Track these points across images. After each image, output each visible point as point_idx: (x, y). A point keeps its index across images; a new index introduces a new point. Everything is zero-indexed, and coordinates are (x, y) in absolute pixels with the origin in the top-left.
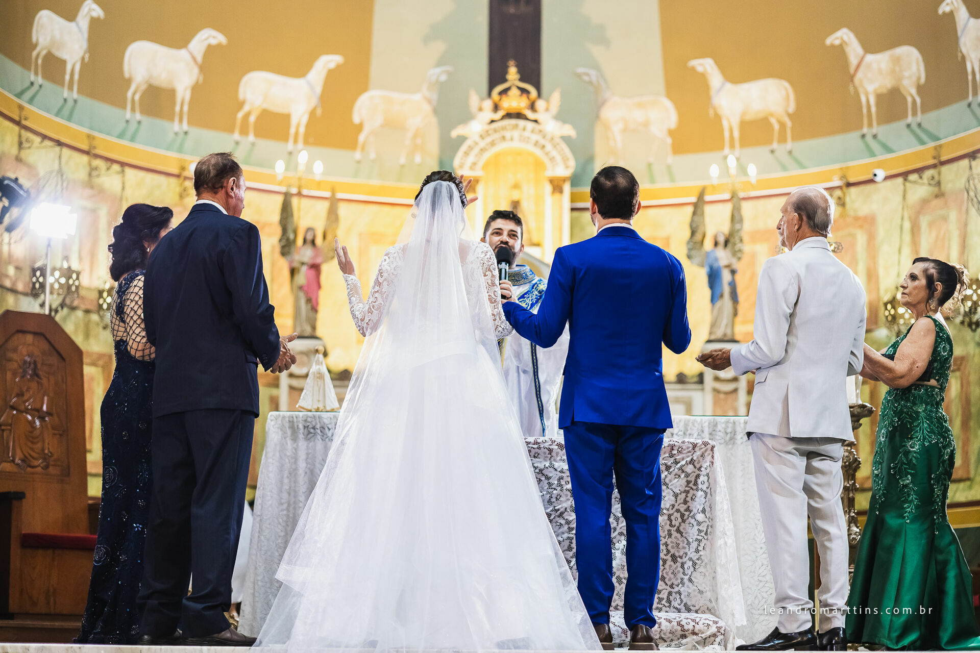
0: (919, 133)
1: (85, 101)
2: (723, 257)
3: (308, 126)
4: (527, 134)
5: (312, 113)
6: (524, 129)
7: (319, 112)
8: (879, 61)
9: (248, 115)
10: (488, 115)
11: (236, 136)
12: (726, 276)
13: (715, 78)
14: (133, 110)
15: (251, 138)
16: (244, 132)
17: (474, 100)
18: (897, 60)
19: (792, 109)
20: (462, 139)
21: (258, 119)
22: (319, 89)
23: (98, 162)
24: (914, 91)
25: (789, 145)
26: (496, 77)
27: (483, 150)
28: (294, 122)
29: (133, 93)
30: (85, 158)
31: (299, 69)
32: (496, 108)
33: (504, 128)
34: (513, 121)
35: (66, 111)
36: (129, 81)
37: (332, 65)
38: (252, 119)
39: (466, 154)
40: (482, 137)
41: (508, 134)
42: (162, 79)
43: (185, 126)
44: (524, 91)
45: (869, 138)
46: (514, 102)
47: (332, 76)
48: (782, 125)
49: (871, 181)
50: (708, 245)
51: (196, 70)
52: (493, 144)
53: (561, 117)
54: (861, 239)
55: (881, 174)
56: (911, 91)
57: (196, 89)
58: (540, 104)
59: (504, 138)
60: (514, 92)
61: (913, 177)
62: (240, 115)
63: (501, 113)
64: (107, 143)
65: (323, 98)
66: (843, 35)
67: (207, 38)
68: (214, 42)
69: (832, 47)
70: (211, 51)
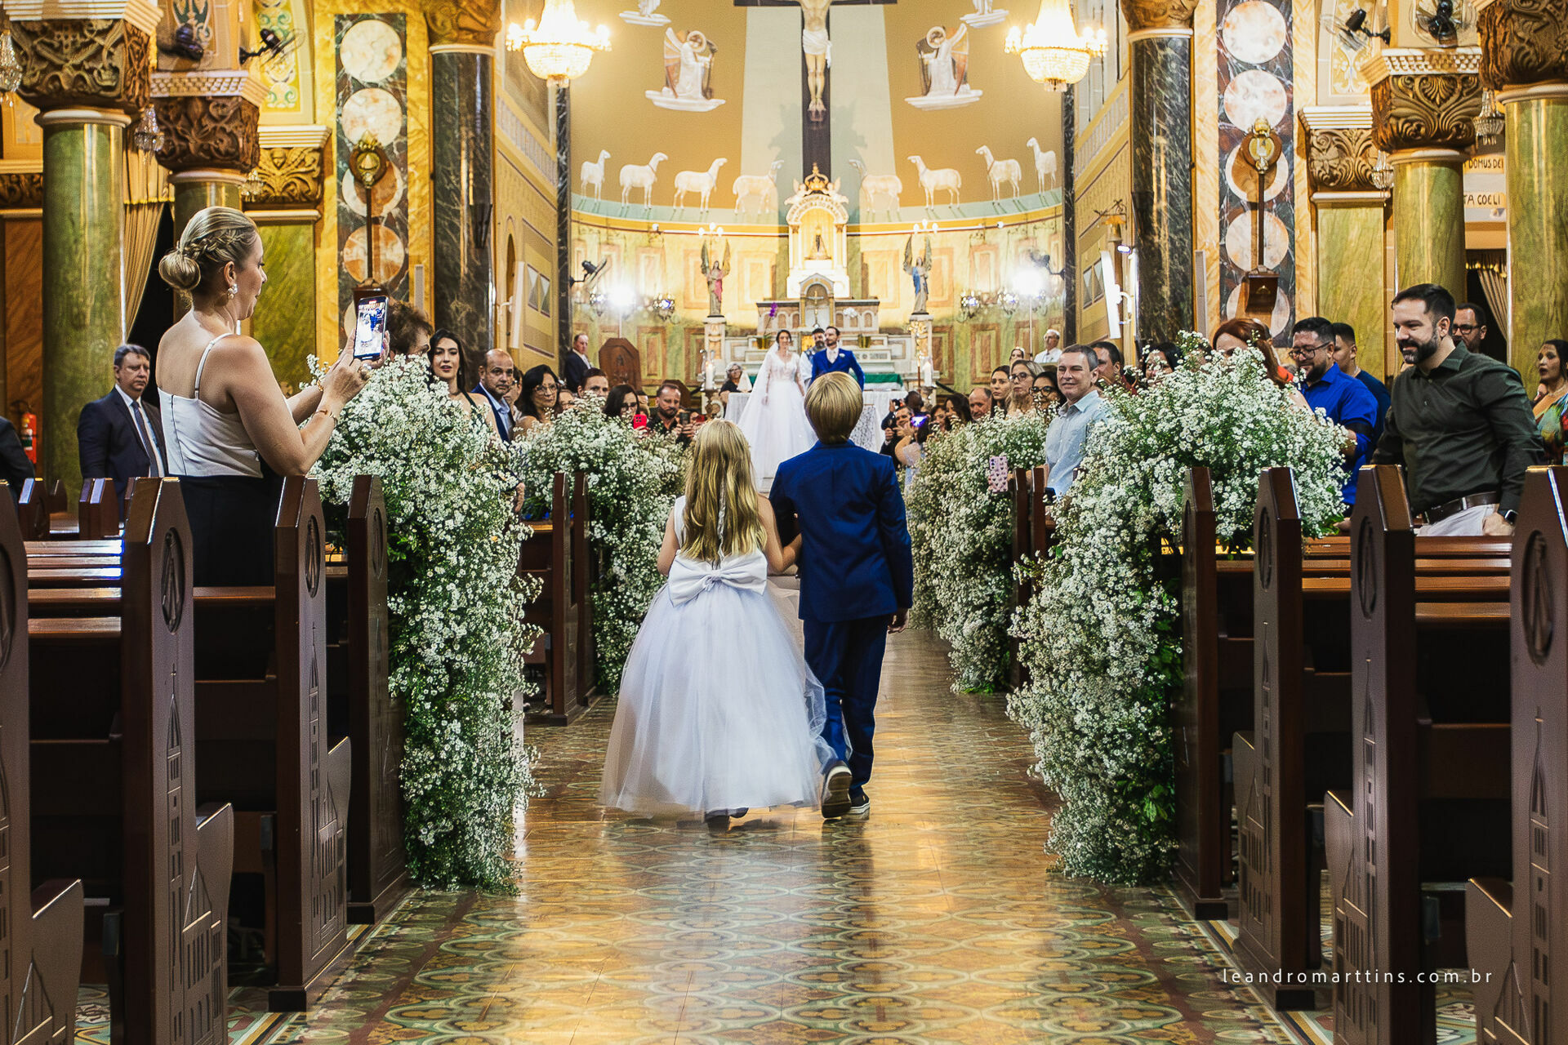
0: (1018, 205)
2: (920, 270)
4: (823, 202)
5: (712, 191)
6: (822, 199)
7: (716, 189)
8: (1000, 166)
9: (680, 195)
10: (803, 192)
11: (675, 207)
12: (922, 281)
13: (922, 167)
14: (625, 201)
15: (682, 207)
16: (678, 205)
17: (796, 184)
18: (1008, 166)
19: (959, 185)
20: (790, 205)
21: (685, 197)
22: (715, 178)
23: (611, 231)
25: (958, 205)
26: (807, 171)
27: (801, 211)
28: (703, 195)
29: (625, 193)
31: (704, 168)
32: (807, 189)
33: (811, 199)
34: (816, 195)
35: (595, 209)
37: (721, 164)
38: (682, 197)
39: (793, 213)
40: (801, 204)
41: (814, 202)
42: (638, 182)
43: (650, 205)
44: (822, 179)
46: (817, 185)
48: (955, 194)
49: (997, 227)
50: (914, 264)
51: (654, 176)
52: (806, 207)
53: (840, 193)
54: (992, 255)
55: (1001, 224)
56: (1015, 184)
57: (654, 185)
58: (830, 186)
59: (812, 204)
60: (816, 180)
61: (1012, 229)
62: (676, 196)
63: (810, 191)
64: (615, 220)
65: (718, 182)
66: (984, 150)
67: (660, 157)
68: (662, 159)
69: (979, 155)
70: (660, 164)
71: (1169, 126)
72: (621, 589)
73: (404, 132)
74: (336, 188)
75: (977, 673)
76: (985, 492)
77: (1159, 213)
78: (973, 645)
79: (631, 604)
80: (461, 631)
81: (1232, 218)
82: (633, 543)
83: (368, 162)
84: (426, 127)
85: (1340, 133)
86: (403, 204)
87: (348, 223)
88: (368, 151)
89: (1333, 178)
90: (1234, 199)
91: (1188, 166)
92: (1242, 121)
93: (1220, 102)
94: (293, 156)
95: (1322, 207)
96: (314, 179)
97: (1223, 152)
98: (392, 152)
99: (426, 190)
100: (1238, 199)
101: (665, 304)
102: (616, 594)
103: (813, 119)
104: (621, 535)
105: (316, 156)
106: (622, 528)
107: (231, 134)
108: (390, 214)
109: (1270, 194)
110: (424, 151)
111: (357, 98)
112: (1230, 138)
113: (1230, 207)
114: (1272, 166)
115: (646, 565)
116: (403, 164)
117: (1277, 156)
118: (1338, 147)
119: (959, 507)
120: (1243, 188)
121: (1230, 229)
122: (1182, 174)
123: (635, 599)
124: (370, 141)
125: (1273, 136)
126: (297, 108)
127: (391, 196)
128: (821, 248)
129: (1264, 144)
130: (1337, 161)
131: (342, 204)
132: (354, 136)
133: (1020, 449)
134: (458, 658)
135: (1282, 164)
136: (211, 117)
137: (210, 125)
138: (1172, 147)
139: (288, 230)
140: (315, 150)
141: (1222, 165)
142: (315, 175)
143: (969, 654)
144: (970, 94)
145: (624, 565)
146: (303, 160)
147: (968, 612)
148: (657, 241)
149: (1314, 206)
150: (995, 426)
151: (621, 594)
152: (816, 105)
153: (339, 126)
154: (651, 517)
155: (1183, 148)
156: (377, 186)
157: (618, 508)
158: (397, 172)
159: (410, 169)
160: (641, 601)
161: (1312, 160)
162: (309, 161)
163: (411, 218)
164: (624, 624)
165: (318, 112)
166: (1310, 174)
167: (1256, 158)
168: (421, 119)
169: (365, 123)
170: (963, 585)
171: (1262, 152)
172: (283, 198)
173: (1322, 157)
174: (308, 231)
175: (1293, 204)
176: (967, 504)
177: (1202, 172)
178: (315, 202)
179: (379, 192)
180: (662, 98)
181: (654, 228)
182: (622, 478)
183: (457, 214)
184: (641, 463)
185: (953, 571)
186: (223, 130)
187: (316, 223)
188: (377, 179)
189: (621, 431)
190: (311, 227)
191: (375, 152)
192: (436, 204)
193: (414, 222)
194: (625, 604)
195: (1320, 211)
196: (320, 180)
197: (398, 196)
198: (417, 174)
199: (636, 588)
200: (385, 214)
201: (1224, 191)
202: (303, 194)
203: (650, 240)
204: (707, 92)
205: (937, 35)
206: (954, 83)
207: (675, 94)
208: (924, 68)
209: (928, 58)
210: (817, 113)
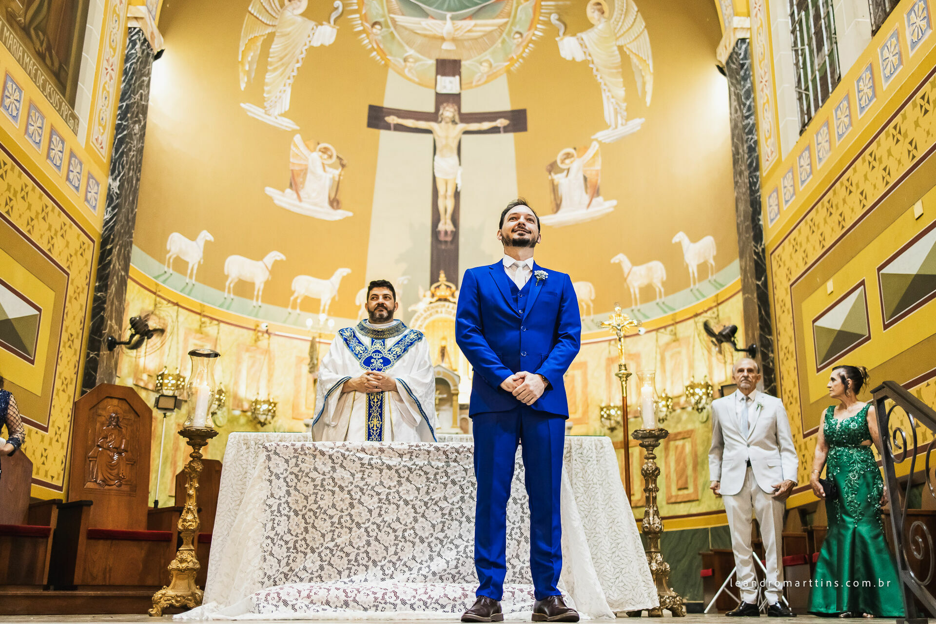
0: (663, 306)
1: (199, 285)
3: (331, 306)
4: (449, 310)
5: (333, 299)
6: (448, 307)
7: (337, 299)
8: (641, 270)
9: (296, 298)
10: (430, 299)
11: (289, 310)
14: (229, 292)
15: (298, 311)
16: (294, 308)
17: (421, 292)
18: (650, 269)
19: (593, 297)
20: (414, 312)
21: (302, 301)
22: (337, 286)
23: (204, 319)
24: (660, 285)
26: (434, 279)
27: (425, 318)
28: (323, 303)
29: (230, 283)
30: (198, 317)
31: (326, 275)
32: (433, 295)
33: (437, 307)
34: (442, 303)
35: (188, 289)
36: (227, 277)
37: (345, 274)
38: (299, 301)
39: (417, 320)
40: (425, 311)
41: (439, 310)
42: (247, 276)
43: (260, 303)
44: (448, 287)
45: (636, 312)
46: (443, 292)
47: (344, 279)
48: (588, 306)
49: (637, 334)
51: (267, 273)
52: (431, 315)
54: (633, 366)
55: (643, 330)
56: (658, 286)
57: (267, 283)
59: (437, 312)
60: (443, 287)
61: (662, 330)
62: (292, 298)
63: (436, 298)
64: (212, 308)
65: (340, 291)
66: (621, 258)
67: (274, 256)
68: (278, 259)
69: (615, 264)
70: (276, 263)
101: (265, 407)
103: (442, 237)
128: (446, 359)
144: (603, 206)
148: (264, 342)
152: (446, 225)
180: (285, 199)
181: (263, 327)
203: (257, 340)
204: (335, 203)
205: (568, 156)
206: (586, 198)
207: (299, 198)
208: (554, 188)
209: (559, 178)
210: (446, 232)
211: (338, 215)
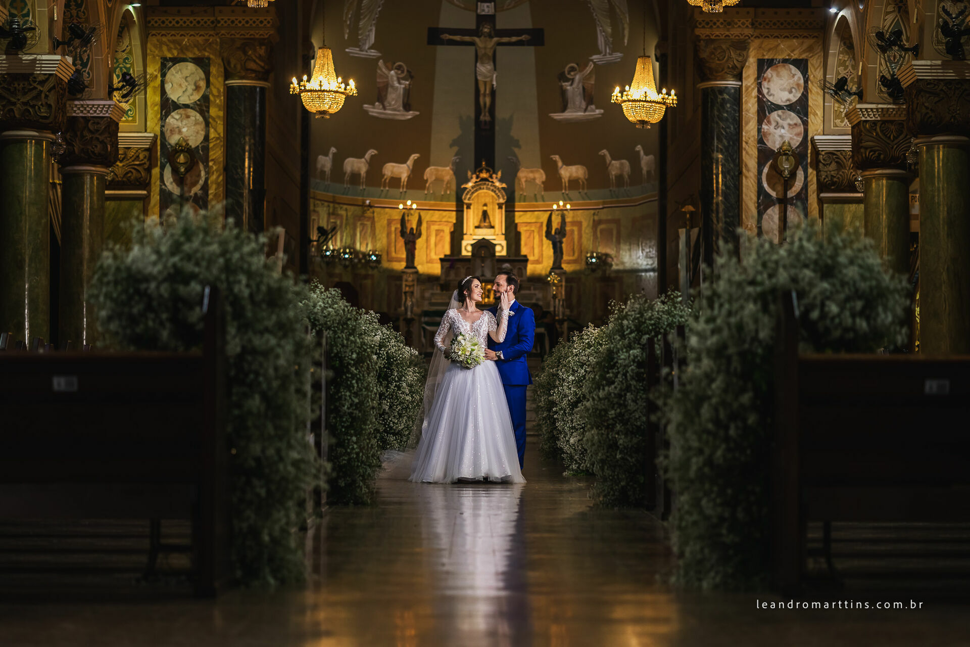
0: (628, 193)
2: (558, 238)
4: (489, 187)
6: (488, 185)
7: (411, 176)
8: (616, 163)
9: (386, 180)
10: (475, 180)
11: (382, 188)
12: (558, 244)
13: (560, 164)
14: (347, 184)
15: (387, 188)
16: (385, 187)
17: (469, 174)
18: (622, 164)
19: (586, 177)
20: (465, 189)
21: (390, 180)
22: (411, 167)
23: (337, 206)
24: (627, 177)
25: (586, 191)
26: (478, 165)
27: (473, 193)
28: (403, 180)
29: (347, 177)
31: (403, 161)
32: (478, 177)
33: (480, 184)
34: (484, 182)
35: (326, 189)
37: (416, 158)
38: (387, 181)
39: (467, 194)
40: (472, 188)
41: (482, 187)
43: (364, 187)
44: (488, 171)
46: (484, 175)
47: (416, 162)
48: (583, 183)
50: (553, 233)
51: (367, 165)
52: (477, 191)
53: (501, 181)
57: (367, 172)
58: (494, 176)
59: (480, 189)
60: (484, 171)
62: (383, 180)
63: (479, 179)
64: (340, 197)
65: (413, 171)
66: (605, 152)
67: (372, 152)
68: (373, 154)
69: (601, 155)
70: (372, 157)
71: (724, 146)
72: (386, 417)
73: (206, 138)
74: (159, 176)
75: (577, 465)
76: (582, 368)
77: (717, 204)
78: (575, 449)
79: (391, 424)
80: (356, 400)
81: (766, 209)
82: (393, 392)
83: (182, 159)
84: (222, 135)
85: (838, 153)
86: (205, 188)
87: (166, 199)
88: (182, 151)
89: (834, 183)
90: (768, 195)
91: (737, 174)
92: (774, 143)
93: (759, 130)
94: (131, 153)
95: (826, 203)
96: (145, 169)
97: (761, 165)
98: (198, 152)
99: (221, 178)
100: (770, 196)
101: (374, 258)
102: (384, 419)
103: (482, 126)
104: (387, 387)
105: (147, 153)
106: (388, 384)
107: (102, 142)
108: (196, 194)
109: (791, 194)
110: (220, 152)
111: (175, 115)
112: (765, 154)
113: (764, 202)
114: (793, 175)
115: (400, 404)
116: (206, 161)
117: (796, 168)
118: (837, 162)
119: (569, 376)
120: (774, 189)
121: (765, 216)
122: (733, 178)
123: (394, 423)
124: (184, 144)
125: (794, 154)
126: (134, 121)
127: (197, 182)
128: (487, 220)
129: (787, 160)
130: (836, 172)
131: (163, 187)
132: (174, 140)
133: (601, 345)
134: (355, 412)
135: (800, 174)
136: (90, 131)
137: (89, 136)
138: (726, 160)
139: (125, 204)
140: (146, 150)
141: (760, 172)
142: (146, 166)
143: (573, 454)
145: (388, 404)
146: (138, 156)
147: (573, 433)
148: (369, 214)
149: (821, 201)
150: (588, 333)
151: (386, 419)
152: (485, 117)
153: (162, 133)
154: (403, 378)
155: (734, 161)
156: (188, 175)
157: (386, 373)
158: (201, 167)
159: (211, 164)
160: (397, 424)
161: (820, 171)
162: (141, 157)
163: (210, 197)
164: (387, 435)
165: (148, 123)
166: (818, 180)
167: (782, 169)
168: (218, 130)
169: (180, 132)
170: (570, 418)
171: (786, 166)
172: (124, 182)
173: (826, 169)
174: (140, 205)
175: (807, 201)
176: (573, 375)
177: (746, 177)
178: (145, 184)
179: (189, 179)
180: (375, 110)
181: (367, 203)
182: (389, 357)
183: (241, 195)
184: (399, 350)
185: (565, 410)
186: (97, 139)
187: (146, 199)
188: (188, 170)
189: (388, 333)
190: (142, 202)
191: (186, 152)
192: (227, 187)
193: (212, 199)
194: (388, 425)
195: (825, 205)
196: (149, 170)
197: (201, 182)
198: (215, 168)
199: (394, 416)
200: (192, 193)
201: (760, 190)
202: (137, 179)
203: (364, 212)
204: (407, 107)
205: (573, 69)
206: (584, 105)
207: (384, 108)
208: (563, 92)
209: (567, 85)
210: (485, 122)
211: (410, 115)
